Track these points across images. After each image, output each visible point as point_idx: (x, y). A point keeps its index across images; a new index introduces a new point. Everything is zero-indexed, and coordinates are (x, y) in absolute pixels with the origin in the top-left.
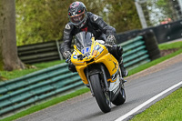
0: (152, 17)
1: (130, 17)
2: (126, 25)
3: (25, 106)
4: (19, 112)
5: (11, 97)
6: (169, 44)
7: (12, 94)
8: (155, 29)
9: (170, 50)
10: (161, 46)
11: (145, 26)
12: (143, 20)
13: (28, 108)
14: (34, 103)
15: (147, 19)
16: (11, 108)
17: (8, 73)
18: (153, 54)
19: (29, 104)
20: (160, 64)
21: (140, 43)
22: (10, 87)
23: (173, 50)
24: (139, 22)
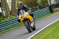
0: (52, 2)
1: (46, 2)
2: (45, 4)
3: (18, 25)
4: (16, 27)
5: (14, 23)
6: (56, 9)
7: (14, 22)
8: (52, 5)
9: (56, 11)
10: (54, 10)
11: (49, 4)
12: (49, 3)
13: (19, 26)
14: (20, 24)
15: (50, 2)
16: (14, 26)
17: (13, 16)
18: (52, 12)
19: (19, 25)
20: (54, 14)
21: (48, 9)
22: (14, 20)
23: (57, 11)
24: (48, 3)
